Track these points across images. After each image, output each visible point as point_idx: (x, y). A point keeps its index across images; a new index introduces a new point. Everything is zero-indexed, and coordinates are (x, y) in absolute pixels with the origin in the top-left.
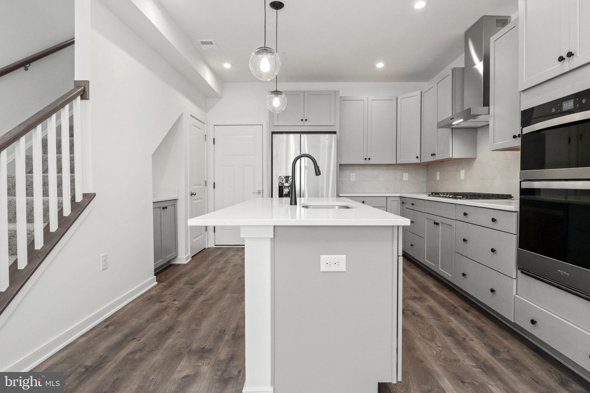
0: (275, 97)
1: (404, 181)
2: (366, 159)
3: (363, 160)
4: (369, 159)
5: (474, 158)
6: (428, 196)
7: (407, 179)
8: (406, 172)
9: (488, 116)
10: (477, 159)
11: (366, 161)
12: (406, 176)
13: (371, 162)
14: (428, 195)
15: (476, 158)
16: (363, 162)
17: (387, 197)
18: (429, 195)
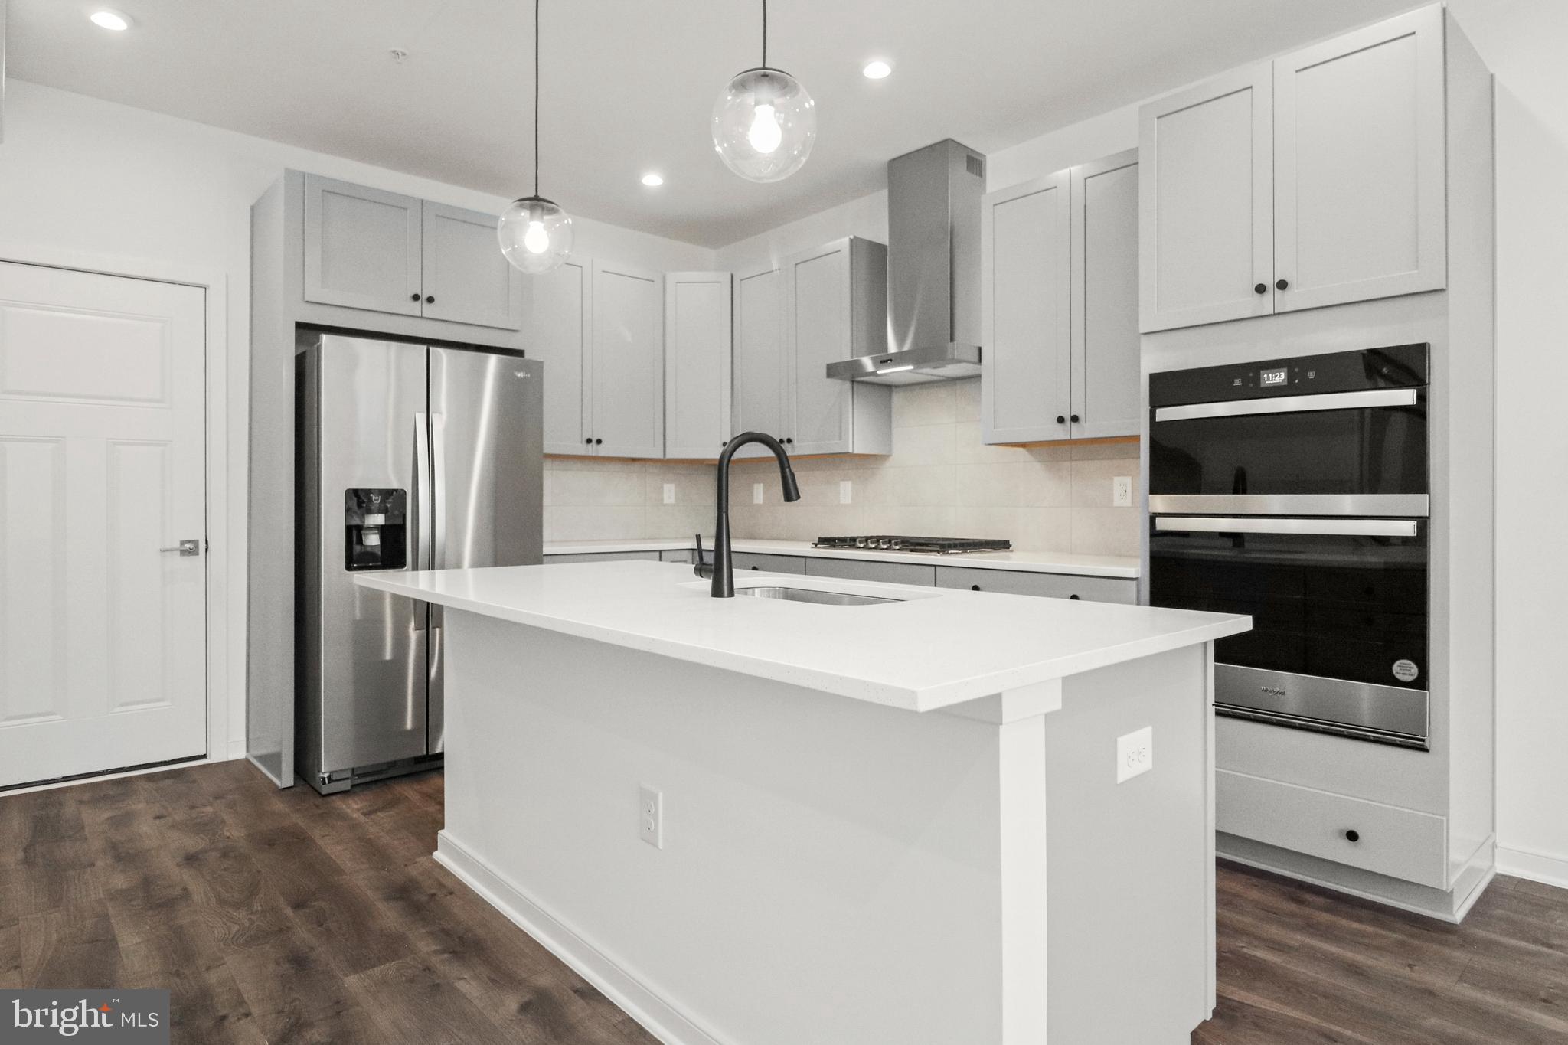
0: (532, 218)
1: (665, 505)
2: (589, 441)
3: (582, 443)
4: (599, 442)
5: (884, 456)
6: (812, 547)
7: (672, 501)
8: (668, 482)
9: (976, 366)
10: (891, 458)
11: (590, 446)
12: (670, 492)
13: (602, 451)
14: (814, 546)
15: (888, 456)
16: (583, 450)
17: (660, 552)
18: (816, 545)
